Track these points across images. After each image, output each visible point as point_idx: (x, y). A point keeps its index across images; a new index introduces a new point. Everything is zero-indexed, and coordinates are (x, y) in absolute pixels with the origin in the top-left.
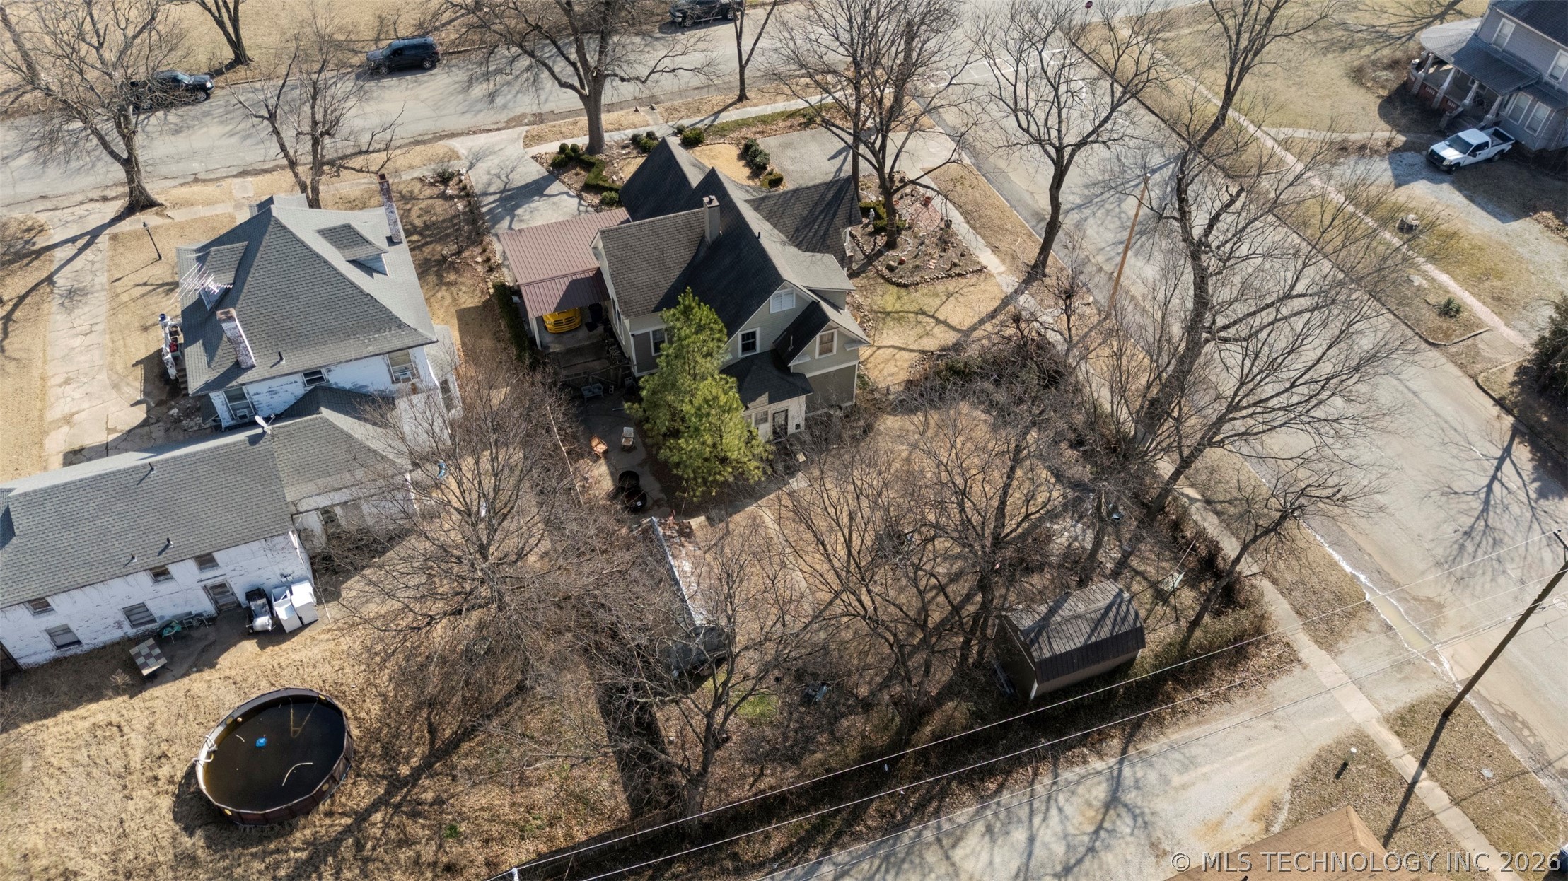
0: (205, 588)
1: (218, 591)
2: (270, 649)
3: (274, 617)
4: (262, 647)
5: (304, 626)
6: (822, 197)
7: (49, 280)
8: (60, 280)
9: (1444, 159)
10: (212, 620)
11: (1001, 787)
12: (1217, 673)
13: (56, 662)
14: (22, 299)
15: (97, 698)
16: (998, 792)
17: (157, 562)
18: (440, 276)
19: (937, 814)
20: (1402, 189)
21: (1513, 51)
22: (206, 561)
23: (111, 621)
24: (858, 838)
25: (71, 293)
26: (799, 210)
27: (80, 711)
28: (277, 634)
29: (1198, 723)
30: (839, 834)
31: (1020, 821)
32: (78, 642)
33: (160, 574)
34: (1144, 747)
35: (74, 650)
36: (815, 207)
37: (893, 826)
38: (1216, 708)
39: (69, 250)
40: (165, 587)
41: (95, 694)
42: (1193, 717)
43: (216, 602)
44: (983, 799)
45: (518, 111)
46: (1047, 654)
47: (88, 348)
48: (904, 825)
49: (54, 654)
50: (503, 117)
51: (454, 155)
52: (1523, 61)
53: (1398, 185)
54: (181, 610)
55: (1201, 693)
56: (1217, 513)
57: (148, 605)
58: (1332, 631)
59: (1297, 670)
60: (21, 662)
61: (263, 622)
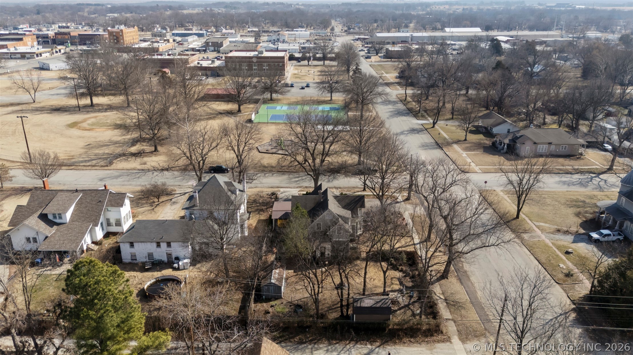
0: (167, 253)
1: (169, 255)
2: (174, 272)
3: (179, 265)
4: (173, 270)
5: (184, 269)
6: (355, 199)
7: (171, 200)
8: (173, 200)
9: (592, 237)
10: (165, 264)
11: (337, 343)
12: (420, 336)
13: (130, 263)
14: (163, 202)
15: (134, 271)
16: (335, 344)
17: (159, 241)
18: (259, 212)
19: (315, 343)
20: (575, 244)
21: (626, 208)
22: (169, 245)
23: (144, 256)
24: (291, 342)
25: (174, 203)
26: (347, 201)
27: (129, 273)
28: (178, 269)
29: (407, 346)
30: (286, 340)
31: (337, 351)
32: (136, 260)
33: (158, 245)
34: (386, 347)
35: (135, 262)
36: (352, 201)
37: (301, 342)
38: (415, 345)
39: (179, 195)
40: (158, 250)
41: (134, 270)
42: (406, 345)
43: (168, 259)
44: (330, 344)
45: (301, 185)
46: (359, 305)
47: (171, 213)
48: (305, 343)
49: (130, 261)
50: (297, 186)
51: (279, 191)
52: (629, 211)
53: (573, 243)
54: (160, 258)
55: (412, 340)
56: (447, 303)
57: (154, 254)
58: (467, 338)
59: (448, 343)
60: (123, 260)
61: (176, 265)
